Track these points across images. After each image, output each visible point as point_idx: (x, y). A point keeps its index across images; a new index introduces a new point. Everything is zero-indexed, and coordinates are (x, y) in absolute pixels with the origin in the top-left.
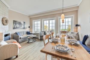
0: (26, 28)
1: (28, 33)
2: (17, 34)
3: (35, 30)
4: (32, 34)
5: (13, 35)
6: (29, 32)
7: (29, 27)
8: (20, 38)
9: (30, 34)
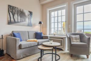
0: (35, 25)
1: (38, 36)
2: (14, 36)
3: (52, 30)
4: (46, 38)
5: (7, 38)
6: (41, 33)
7: (40, 23)
8: (20, 47)
9: (42, 38)
